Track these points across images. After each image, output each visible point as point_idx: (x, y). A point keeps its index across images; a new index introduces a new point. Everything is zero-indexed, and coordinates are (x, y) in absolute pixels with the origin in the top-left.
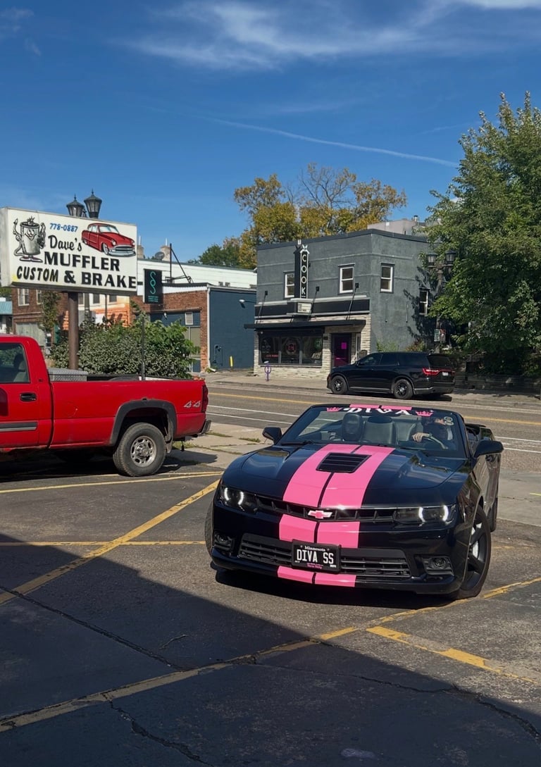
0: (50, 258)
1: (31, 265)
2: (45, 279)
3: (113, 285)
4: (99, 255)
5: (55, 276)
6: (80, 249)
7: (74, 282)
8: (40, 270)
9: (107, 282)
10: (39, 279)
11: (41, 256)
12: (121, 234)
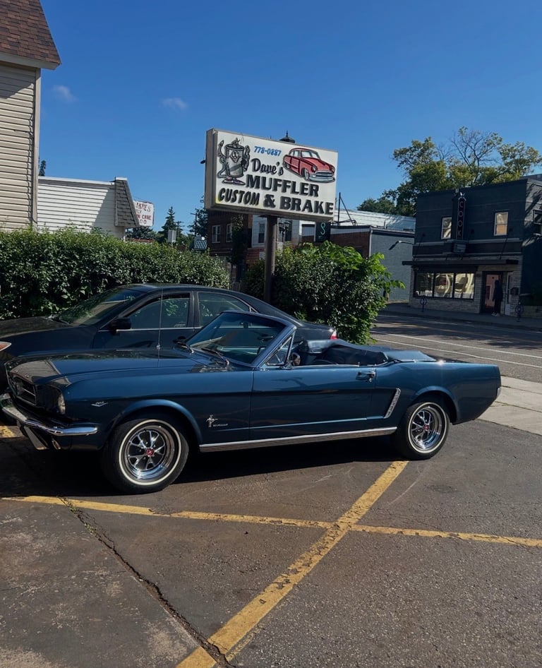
0: (253, 182)
1: (234, 188)
2: (246, 202)
3: (311, 211)
4: (299, 180)
5: (255, 199)
6: (281, 173)
7: (274, 206)
8: (242, 193)
9: (305, 207)
10: (240, 201)
11: (244, 179)
12: (322, 159)
